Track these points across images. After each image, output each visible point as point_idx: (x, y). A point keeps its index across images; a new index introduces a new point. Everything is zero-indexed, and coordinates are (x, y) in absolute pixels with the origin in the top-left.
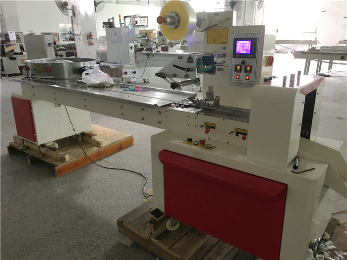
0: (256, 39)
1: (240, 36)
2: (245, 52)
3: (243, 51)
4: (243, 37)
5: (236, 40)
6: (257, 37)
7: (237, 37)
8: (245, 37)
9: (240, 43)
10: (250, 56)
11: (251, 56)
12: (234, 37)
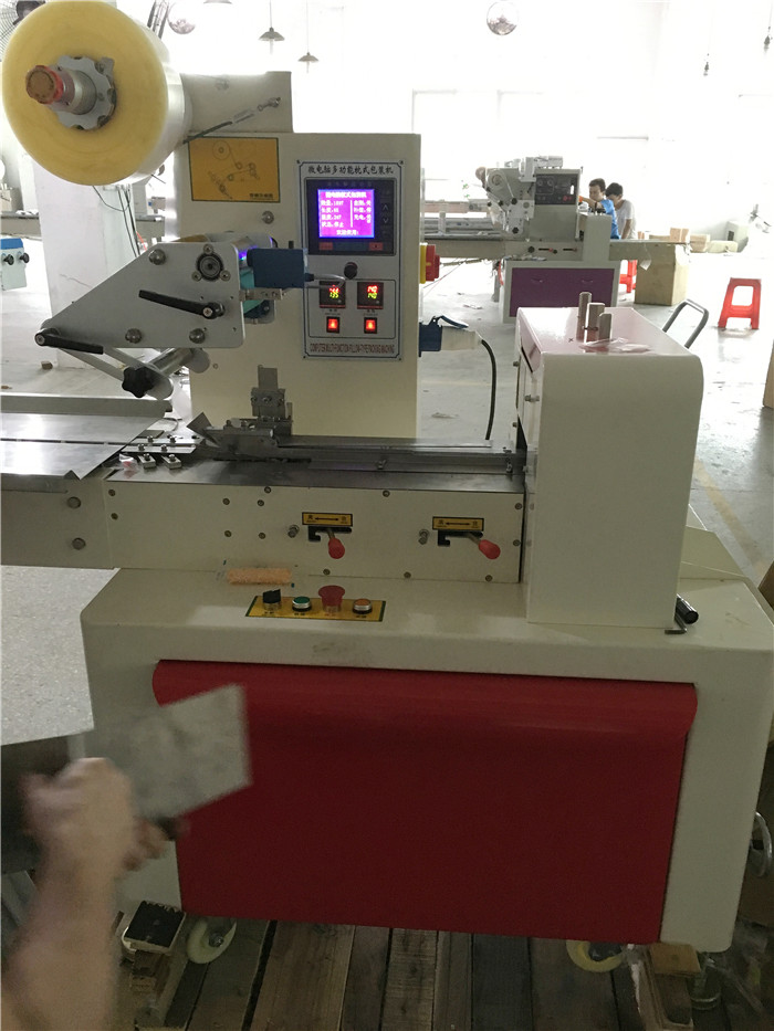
0: (390, 184)
1: (328, 170)
2: (354, 233)
3: (347, 227)
4: (338, 175)
5: (313, 189)
6: (395, 175)
7: (316, 175)
8: (347, 175)
9: (332, 200)
10: (372, 246)
11: (380, 246)
12: (306, 174)
